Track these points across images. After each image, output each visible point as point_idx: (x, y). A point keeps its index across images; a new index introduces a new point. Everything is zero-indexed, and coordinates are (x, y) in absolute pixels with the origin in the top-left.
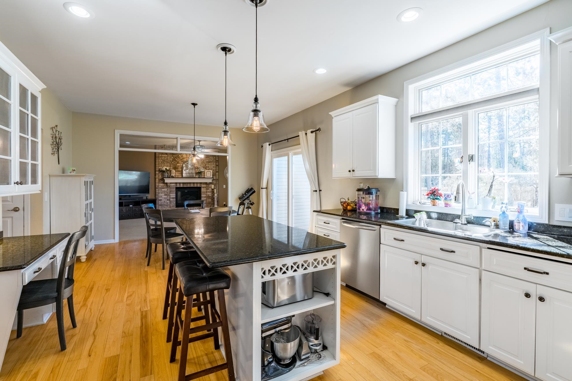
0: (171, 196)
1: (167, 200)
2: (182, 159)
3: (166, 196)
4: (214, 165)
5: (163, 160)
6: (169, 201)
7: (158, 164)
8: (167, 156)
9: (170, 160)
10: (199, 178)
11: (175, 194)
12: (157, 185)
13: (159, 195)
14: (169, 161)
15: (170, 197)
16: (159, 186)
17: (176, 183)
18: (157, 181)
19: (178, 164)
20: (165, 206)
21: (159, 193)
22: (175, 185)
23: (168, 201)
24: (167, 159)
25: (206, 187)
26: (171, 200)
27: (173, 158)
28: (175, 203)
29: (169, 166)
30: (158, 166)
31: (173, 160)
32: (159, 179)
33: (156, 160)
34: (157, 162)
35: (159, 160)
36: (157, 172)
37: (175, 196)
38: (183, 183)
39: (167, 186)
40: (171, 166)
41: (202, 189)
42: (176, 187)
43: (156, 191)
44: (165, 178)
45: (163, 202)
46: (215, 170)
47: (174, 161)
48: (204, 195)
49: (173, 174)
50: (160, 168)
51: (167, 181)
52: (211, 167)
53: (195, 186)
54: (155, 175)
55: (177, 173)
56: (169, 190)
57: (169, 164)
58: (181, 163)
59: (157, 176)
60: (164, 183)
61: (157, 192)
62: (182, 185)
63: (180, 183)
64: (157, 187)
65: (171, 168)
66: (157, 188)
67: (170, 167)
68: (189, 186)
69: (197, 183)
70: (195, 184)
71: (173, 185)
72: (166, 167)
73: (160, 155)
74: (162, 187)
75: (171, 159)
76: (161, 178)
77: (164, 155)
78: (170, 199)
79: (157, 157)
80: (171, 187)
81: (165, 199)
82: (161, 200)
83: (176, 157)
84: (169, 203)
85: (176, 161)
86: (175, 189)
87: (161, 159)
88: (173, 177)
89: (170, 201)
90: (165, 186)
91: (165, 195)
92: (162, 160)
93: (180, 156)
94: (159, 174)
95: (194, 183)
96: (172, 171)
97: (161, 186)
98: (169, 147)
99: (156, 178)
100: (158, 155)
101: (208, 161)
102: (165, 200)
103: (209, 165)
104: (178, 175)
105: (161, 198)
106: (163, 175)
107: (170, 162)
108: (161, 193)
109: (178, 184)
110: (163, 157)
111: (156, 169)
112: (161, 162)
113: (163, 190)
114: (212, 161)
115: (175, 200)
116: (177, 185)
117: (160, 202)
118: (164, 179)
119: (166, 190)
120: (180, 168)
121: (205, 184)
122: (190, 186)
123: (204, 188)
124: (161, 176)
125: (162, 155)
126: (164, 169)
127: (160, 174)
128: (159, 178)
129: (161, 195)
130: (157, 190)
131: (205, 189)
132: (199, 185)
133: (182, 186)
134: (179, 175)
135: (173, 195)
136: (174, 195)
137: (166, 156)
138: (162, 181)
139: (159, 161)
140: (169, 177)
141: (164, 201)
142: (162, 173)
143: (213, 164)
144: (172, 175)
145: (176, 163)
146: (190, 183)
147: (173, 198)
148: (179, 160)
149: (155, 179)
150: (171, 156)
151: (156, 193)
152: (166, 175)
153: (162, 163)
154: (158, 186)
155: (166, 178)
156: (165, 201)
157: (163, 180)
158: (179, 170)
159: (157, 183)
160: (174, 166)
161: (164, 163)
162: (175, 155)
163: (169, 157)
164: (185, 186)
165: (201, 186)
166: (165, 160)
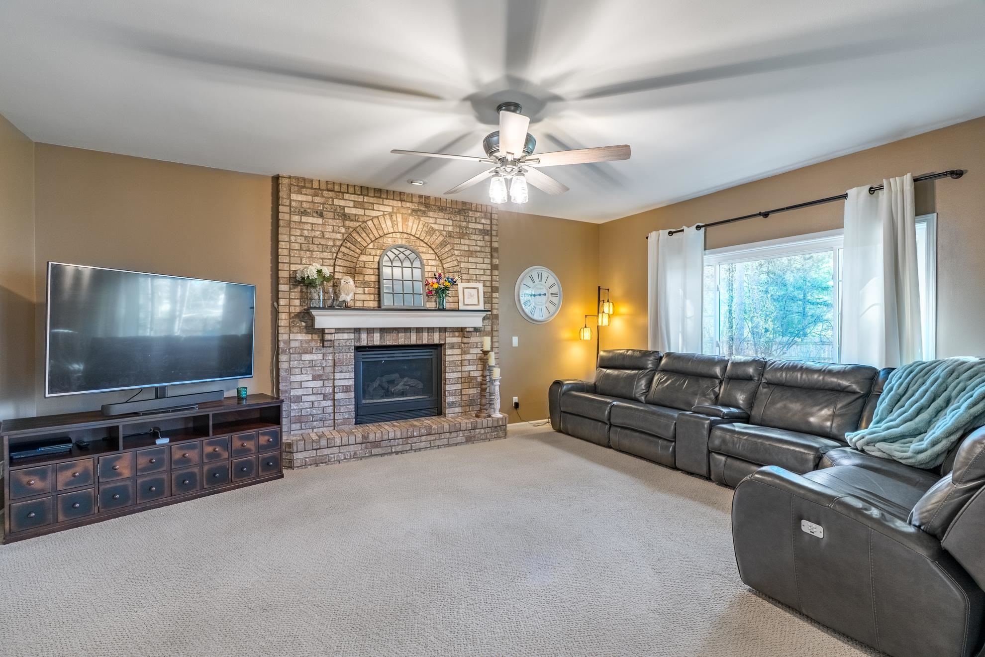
0: (337, 383)
1: (321, 397)
2: (377, 236)
3: (319, 384)
4: (484, 266)
5: (306, 237)
6: (330, 403)
7: (285, 252)
8: (324, 224)
9: (334, 240)
10: (439, 310)
11: (352, 375)
12: (283, 337)
13: (293, 378)
14: (331, 243)
15: (334, 387)
16: (293, 344)
17: (357, 331)
18: (282, 323)
19: (363, 258)
20: (315, 424)
21: (289, 370)
22: (352, 336)
23: (324, 404)
24: (323, 237)
25: (459, 346)
26: (337, 396)
27: (343, 230)
28: (352, 407)
29: (332, 262)
30: (286, 260)
31: (344, 240)
32: (290, 313)
33: (281, 237)
34: (282, 245)
35: (290, 235)
36: (283, 287)
37: (352, 382)
38: (383, 331)
39: (323, 341)
40: (339, 262)
41: (448, 352)
42: (358, 344)
43: (278, 362)
44: (315, 308)
45: (307, 405)
46: (488, 284)
47: (349, 245)
48: (456, 375)
49: (347, 295)
50: (293, 268)
51: (324, 320)
52: (477, 272)
53: (425, 342)
54: (276, 297)
55: (360, 290)
56: (330, 358)
57: (329, 256)
58: (373, 252)
59: (282, 302)
60: (310, 328)
61: (283, 366)
62: (377, 336)
63: (370, 331)
64: (282, 345)
65: (337, 269)
66: (284, 352)
67: (334, 266)
68: (402, 340)
69: (431, 330)
70: (425, 335)
71: (346, 336)
72: (319, 267)
73: (296, 218)
74: (305, 345)
75: (339, 236)
76: (298, 310)
77: (310, 220)
78: (334, 392)
79: (281, 223)
80: (336, 344)
81: (313, 394)
82: (298, 399)
83: (355, 229)
84: (330, 410)
85: (355, 242)
86: (351, 355)
87: (298, 232)
89: (334, 400)
90: (313, 344)
91: (315, 378)
92: (301, 236)
93: (370, 223)
94: (293, 295)
95: (419, 330)
96: (342, 281)
97: (297, 344)
98: (330, 187)
99: (281, 309)
100: (287, 217)
101: (466, 248)
102: (313, 398)
103: (470, 266)
104: (363, 297)
105: (299, 392)
106: (305, 298)
107: (334, 245)
108: (297, 371)
109: (364, 336)
110: (306, 227)
111: (281, 274)
112: (297, 246)
113: (307, 357)
114: (478, 249)
115: (352, 395)
116: (359, 339)
117: (294, 406)
118: (314, 312)
119: (320, 357)
120: (371, 272)
121: (457, 334)
122: (407, 343)
123: (452, 346)
124: (297, 302)
125: (304, 219)
126: (312, 271)
127: (296, 293)
128: (292, 309)
129: (299, 378)
130: (283, 358)
131: (458, 351)
132: (436, 339)
133: (377, 340)
134: (368, 297)
135: (346, 378)
136: (347, 375)
137: (320, 221)
138: (303, 324)
139: (290, 242)
140: (331, 307)
141: (313, 402)
142: (301, 291)
143: (481, 260)
144: (343, 297)
145: (358, 251)
146: (407, 330)
147: (346, 389)
148: (368, 239)
149: (276, 313)
150: (339, 222)
151: (278, 370)
152: (318, 295)
153: (301, 249)
154: (285, 343)
155: (319, 308)
156: (316, 404)
157: (306, 317)
158: (367, 278)
159: (281, 330)
160: (348, 264)
161: (308, 250)
162: (352, 220)
163: (330, 228)
164: (389, 340)
165: (443, 343)
166: (315, 237)
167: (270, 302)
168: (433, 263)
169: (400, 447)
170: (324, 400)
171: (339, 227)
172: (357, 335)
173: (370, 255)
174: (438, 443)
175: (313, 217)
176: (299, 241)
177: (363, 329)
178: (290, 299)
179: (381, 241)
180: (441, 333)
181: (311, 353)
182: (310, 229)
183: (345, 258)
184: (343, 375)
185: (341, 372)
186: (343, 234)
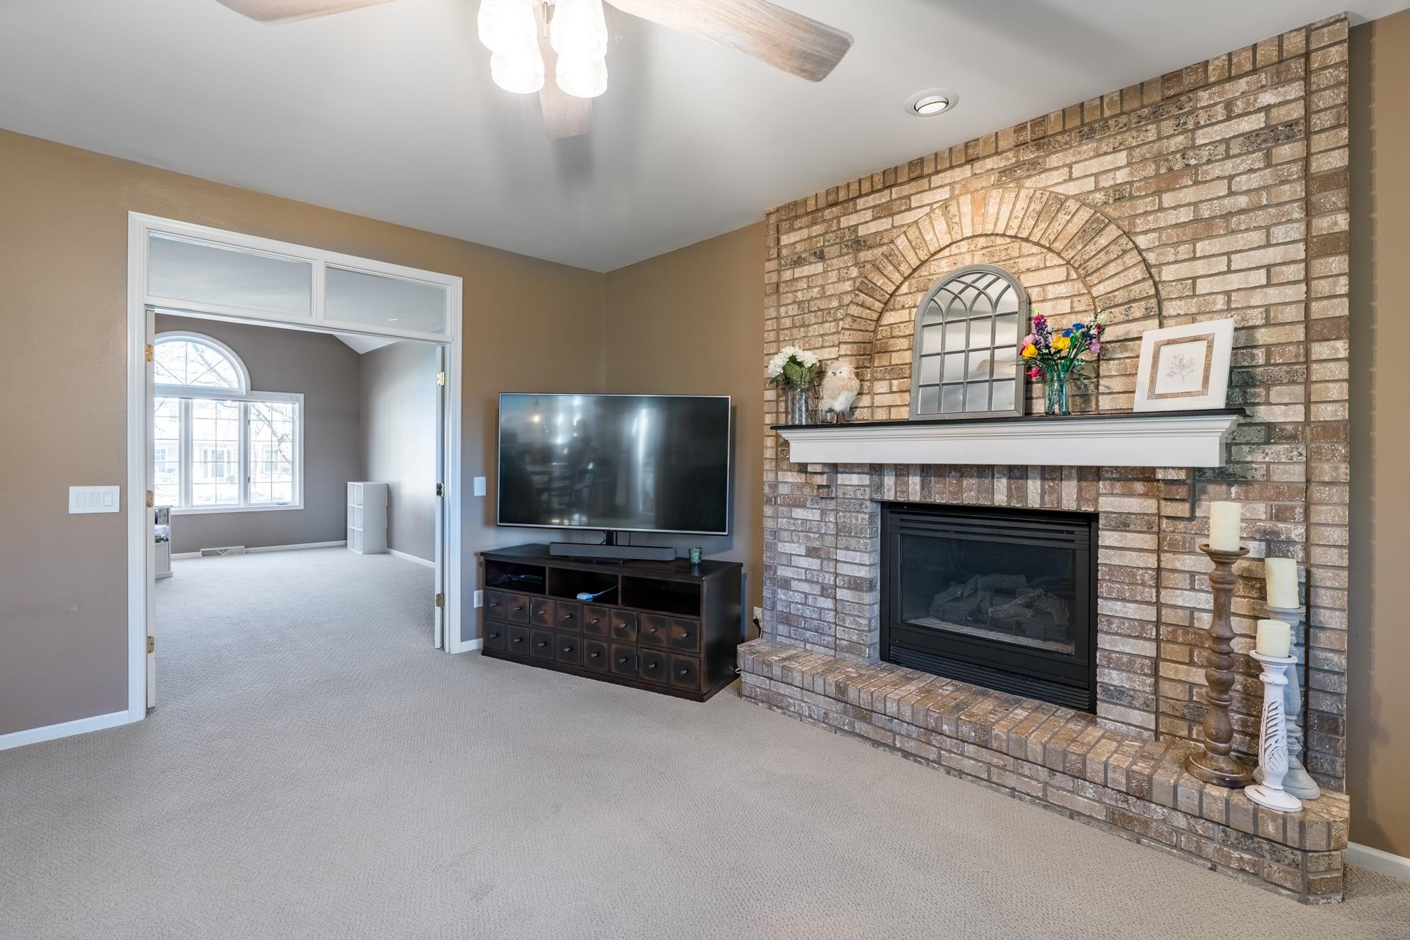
0: (840, 569)
1: (817, 590)
2: (915, 263)
3: (814, 563)
4: (1271, 255)
5: (800, 303)
6: (830, 603)
7: (773, 336)
8: (825, 272)
9: (840, 296)
12: (768, 477)
13: (779, 548)
14: (835, 303)
15: (835, 575)
16: (779, 490)
17: (876, 469)
19: (889, 318)
20: (808, 634)
21: (775, 533)
22: (866, 480)
23: (822, 602)
24: (824, 295)
25: (1152, 524)
26: (840, 594)
27: (855, 272)
28: (865, 623)
29: (830, 339)
30: (773, 349)
31: (855, 291)
32: (777, 437)
33: (767, 314)
34: (768, 325)
35: (779, 306)
37: (875, 574)
38: (927, 470)
39: (812, 486)
40: (841, 336)
41: (1107, 537)
42: (881, 496)
43: (762, 517)
44: (789, 427)
45: (798, 598)
46: (1293, 313)
47: (863, 297)
48: (1132, 610)
49: (834, 398)
51: (804, 448)
52: (1235, 281)
53: (1034, 501)
54: (764, 413)
55: (876, 385)
56: (832, 519)
58: (909, 301)
61: (768, 524)
62: (915, 482)
63: (902, 470)
64: (766, 489)
65: (835, 349)
66: (770, 501)
67: (839, 345)
68: (970, 494)
69: (1051, 473)
71: (855, 479)
73: (787, 275)
75: (848, 286)
77: (806, 270)
78: (833, 586)
80: (839, 494)
81: (806, 581)
82: (786, 584)
83: (874, 264)
84: (831, 617)
85: (874, 290)
86: (864, 518)
87: (790, 298)
88: (844, 421)
90: (800, 491)
91: (812, 552)
92: (794, 302)
93: (901, 241)
95: (1017, 473)
96: (830, 372)
97: (786, 490)
98: (831, 198)
100: (774, 278)
101: (1185, 215)
102: (806, 588)
103: (1200, 268)
104: (889, 400)
105: (789, 573)
108: (785, 536)
109: (889, 480)
110: (800, 285)
113: (799, 513)
114: (1243, 201)
116: (880, 487)
117: (781, 594)
118: (789, 435)
119: (817, 515)
121: (1139, 487)
122: (988, 503)
123: (1123, 523)
125: (798, 272)
129: (788, 548)
130: (768, 510)
131: (1149, 541)
132: (1069, 497)
133: (914, 491)
134: (897, 399)
136: (858, 557)
137: (819, 268)
139: (778, 317)
140: (825, 424)
141: (806, 595)
143: (1257, 237)
145: (878, 305)
147: (855, 585)
148: (897, 276)
149: (764, 436)
150: (849, 259)
151: (761, 529)
152: (800, 404)
153: (794, 326)
155: (800, 427)
156: (811, 600)
158: (896, 359)
159: (765, 466)
160: (859, 336)
161: (803, 326)
162: (871, 247)
163: (833, 276)
164: (941, 494)
165: (1091, 509)
166: (812, 299)
168: (1063, 289)
169: (913, 743)
170: (822, 596)
171: (848, 268)
172: (876, 478)
173: (903, 307)
174: (1011, 780)
175: (810, 263)
176: (791, 313)
177: (889, 465)
178: (777, 413)
179: (924, 271)
180: (1084, 484)
181: (803, 506)
182: (805, 286)
183: (856, 326)
184: (849, 556)
185: (847, 549)
186: (854, 279)
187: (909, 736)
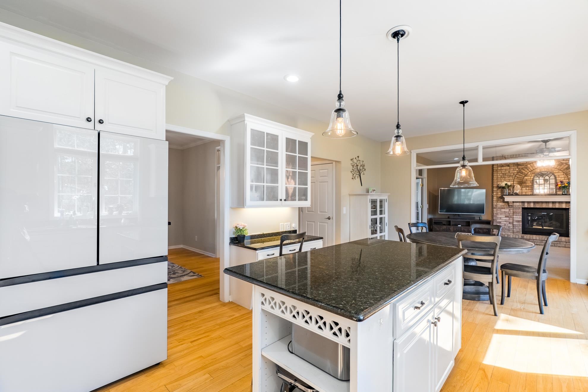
0: (514, 219)
1: (508, 223)
2: (532, 169)
3: (508, 219)
5: (503, 174)
6: (511, 225)
7: (496, 179)
8: (510, 169)
9: (514, 173)
10: (563, 195)
11: (521, 217)
12: (495, 204)
13: (498, 216)
14: (512, 174)
15: (513, 220)
16: (498, 206)
17: (523, 202)
18: (494, 200)
19: (526, 178)
20: (506, 231)
21: (497, 214)
22: (521, 204)
23: (509, 225)
24: (509, 173)
26: (514, 223)
27: (517, 169)
28: (521, 228)
29: (513, 180)
30: (496, 181)
31: (517, 173)
32: (497, 197)
33: (494, 175)
34: (494, 177)
35: (498, 174)
36: (494, 189)
37: (521, 219)
38: (534, 202)
39: (509, 205)
40: (515, 180)
42: (523, 207)
43: (493, 211)
44: (505, 195)
45: (503, 225)
47: (519, 174)
49: (518, 191)
50: (498, 183)
51: (507, 199)
53: (557, 207)
54: (493, 193)
55: (524, 189)
56: (512, 211)
57: (512, 178)
58: (531, 175)
59: (494, 194)
60: (504, 202)
61: (495, 212)
63: (529, 202)
64: (494, 206)
65: (515, 182)
66: (495, 208)
67: (514, 181)
68: (544, 206)
71: (518, 204)
72: (506, 183)
73: (500, 168)
74: (502, 206)
75: (516, 172)
76: (500, 196)
77: (505, 168)
78: (513, 222)
79: (494, 170)
80: (514, 206)
81: (505, 222)
82: (500, 222)
83: (522, 169)
84: (512, 227)
85: (522, 173)
86: (521, 210)
87: (500, 172)
88: (517, 194)
89: (513, 224)
90: (505, 206)
91: (506, 217)
92: (501, 173)
93: (529, 166)
94: (498, 191)
95: (554, 203)
96: (515, 186)
97: (500, 206)
99: (494, 196)
100: (496, 168)
102: (505, 223)
104: (526, 191)
105: (500, 220)
106: (502, 192)
107: (514, 175)
108: (500, 214)
109: (526, 204)
110: (503, 170)
111: (494, 185)
112: (500, 177)
113: (503, 210)
115: (521, 223)
116: (524, 205)
118: (504, 196)
119: (508, 210)
120: (530, 182)
122: (548, 207)
124: (500, 193)
126: (503, 184)
127: (499, 191)
128: (498, 196)
129: (500, 216)
130: (494, 210)
132: (564, 206)
133: (532, 205)
134: (528, 191)
135: (519, 218)
136: (519, 217)
137: (508, 168)
138: (502, 200)
139: (497, 176)
140: (512, 195)
141: (505, 224)
142: (501, 190)
144: (515, 191)
145: (523, 175)
146: (548, 202)
147: (518, 221)
148: (528, 171)
149: (493, 197)
150: (516, 167)
151: (493, 213)
152: (507, 191)
153: (501, 177)
154: (495, 205)
155: (506, 195)
156: (506, 225)
157: (502, 198)
158: (527, 184)
159: (494, 202)
160: (519, 180)
161: (504, 177)
162: (521, 166)
163: (512, 170)
164: (538, 206)
165: (568, 208)
166: (506, 173)
167: (491, 194)
168: (562, 176)
169: (539, 243)
170: (509, 224)
171: (516, 169)
172: (523, 204)
173: (529, 176)
174: (559, 245)
175: (506, 167)
176: (500, 175)
177: (526, 202)
178: (497, 192)
179: (534, 171)
180: (567, 204)
181: (505, 209)
182: (504, 171)
183: (518, 178)
184: (517, 217)
185: (516, 216)
186: (517, 171)
187: (538, 242)
